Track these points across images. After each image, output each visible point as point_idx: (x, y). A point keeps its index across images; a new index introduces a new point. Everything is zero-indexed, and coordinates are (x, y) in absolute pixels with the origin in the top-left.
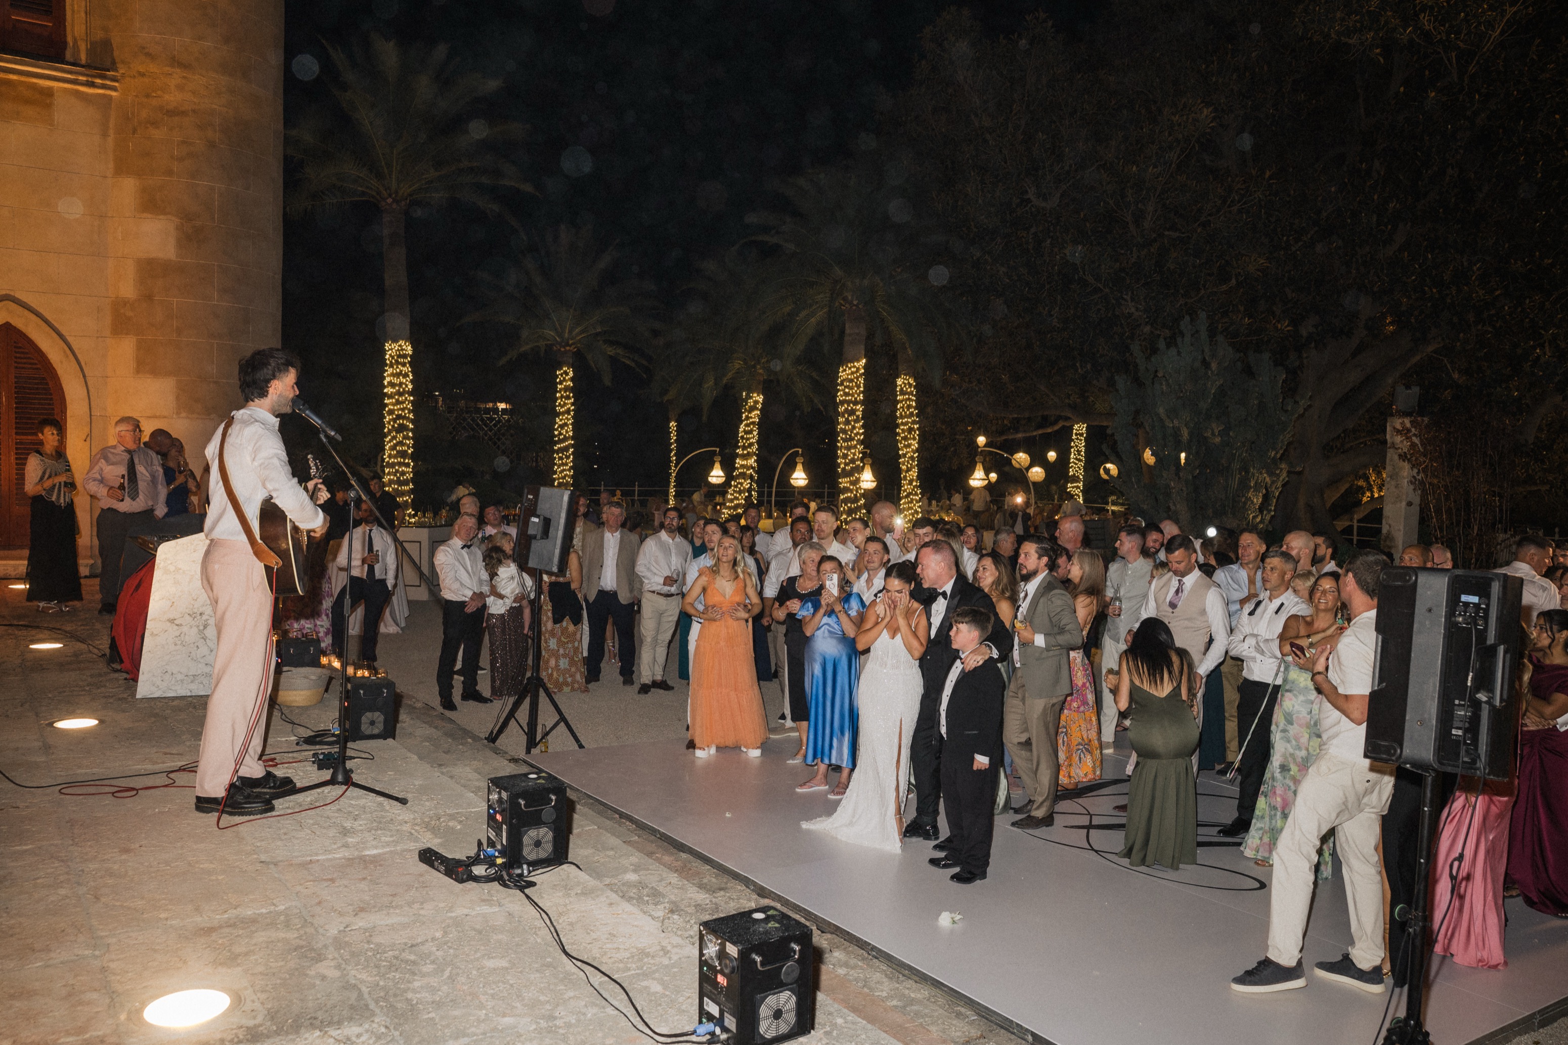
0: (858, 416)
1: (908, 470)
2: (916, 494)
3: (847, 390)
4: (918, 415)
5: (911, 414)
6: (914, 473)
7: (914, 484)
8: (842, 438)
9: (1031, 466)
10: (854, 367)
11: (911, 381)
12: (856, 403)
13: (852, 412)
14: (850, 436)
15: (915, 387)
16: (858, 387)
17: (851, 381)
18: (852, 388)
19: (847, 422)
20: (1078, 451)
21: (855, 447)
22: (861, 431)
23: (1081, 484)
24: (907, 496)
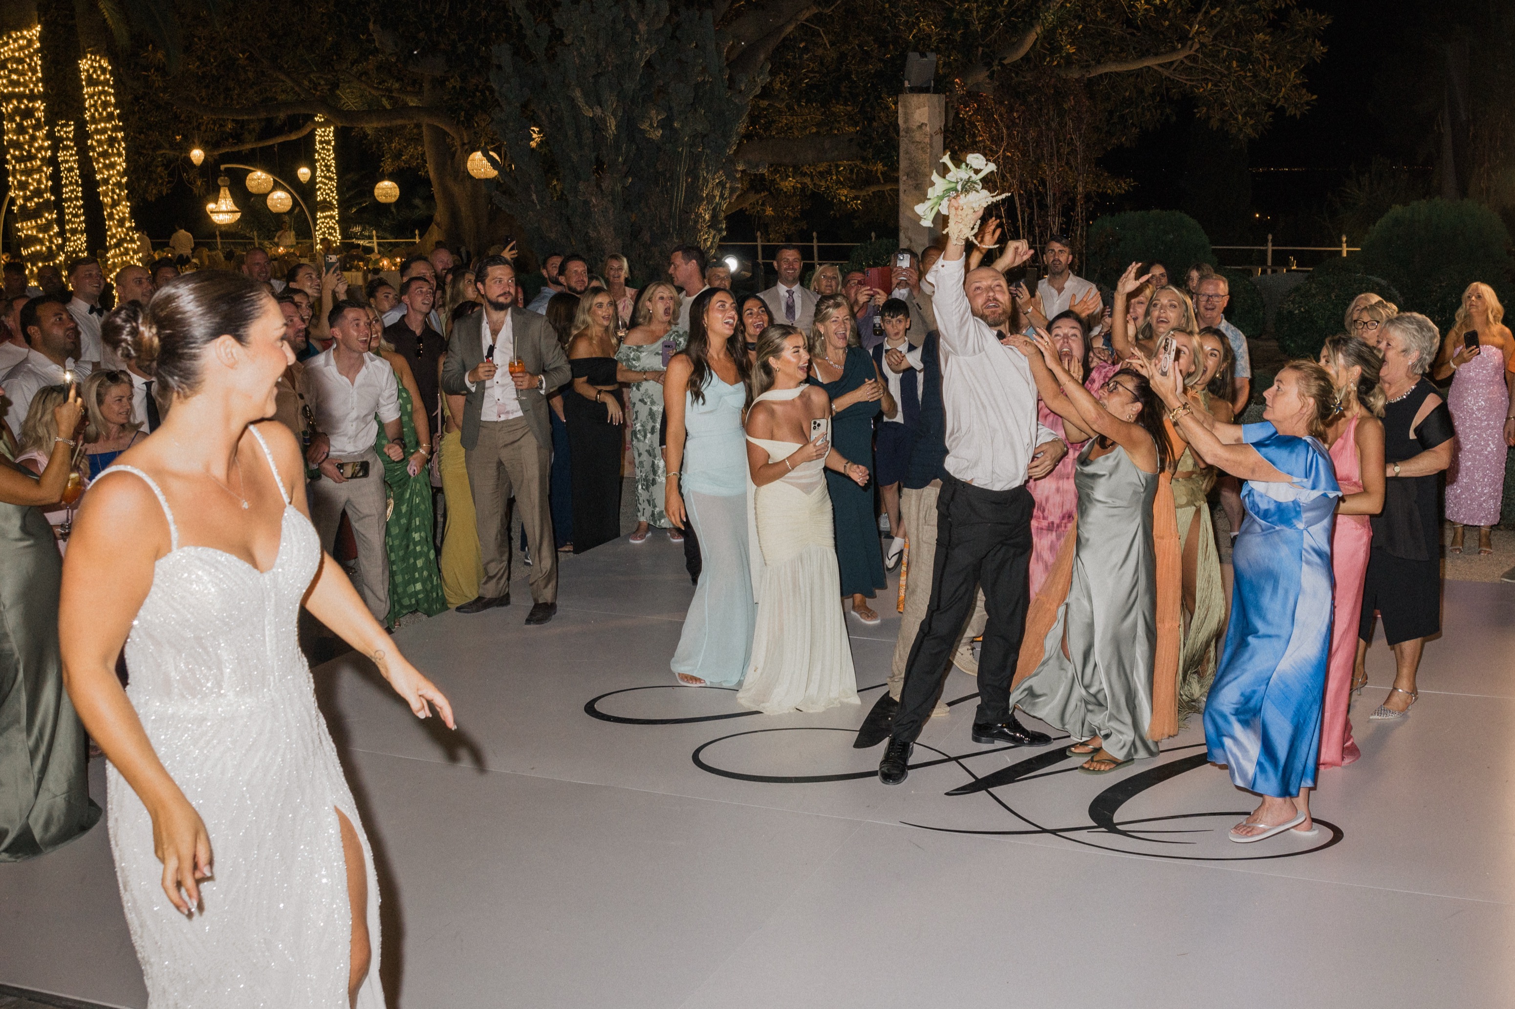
0: (38, 120)
1: (115, 204)
2: (132, 241)
3: (14, 77)
4: (120, 117)
5: (110, 117)
6: (124, 209)
7: (128, 224)
8: (14, 157)
9: (274, 189)
10: (23, 37)
11: (105, 64)
12: (32, 97)
13: (28, 113)
14: (29, 152)
15: (112, 73)
16: (34, 72)
17: (20, 61)
18: (23, 73)
19: (21, 130)
20: (326, 165)
21: (39, 170)
22: (46, 144)
23: (335, 213)
24: (118, 245)
